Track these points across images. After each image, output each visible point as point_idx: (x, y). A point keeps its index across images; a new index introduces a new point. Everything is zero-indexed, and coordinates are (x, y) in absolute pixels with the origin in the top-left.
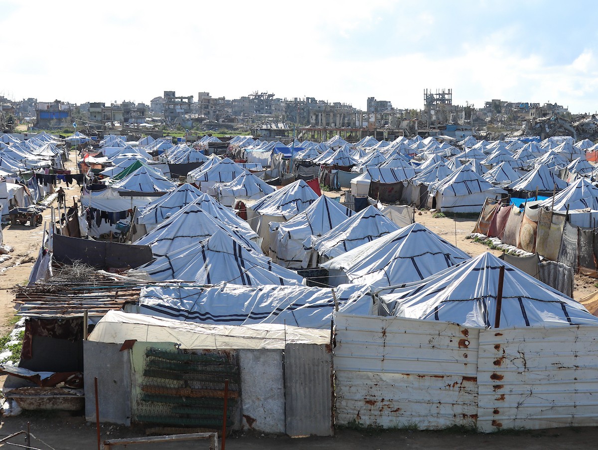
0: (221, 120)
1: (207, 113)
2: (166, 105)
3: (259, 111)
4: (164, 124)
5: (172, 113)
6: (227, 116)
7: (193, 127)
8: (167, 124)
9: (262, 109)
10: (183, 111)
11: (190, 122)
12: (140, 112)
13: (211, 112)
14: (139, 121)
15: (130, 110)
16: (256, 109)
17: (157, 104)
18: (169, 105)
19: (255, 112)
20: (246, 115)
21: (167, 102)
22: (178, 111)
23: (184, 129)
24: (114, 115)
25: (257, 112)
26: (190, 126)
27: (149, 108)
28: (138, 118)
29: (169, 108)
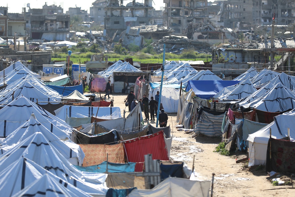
0: (196, 35)
1: (177, 23)
2: (108, 9)
3: (270, 19)
4: (95, 41)
5: (117, 23)
6: (207, 28)
7: (142, 46)
8: (99, 42)
9: (275, 15)
10: (135, 19)
11: (139, 39)
12: (62, 22)
13: (184, 21)
14: (60, 36)
15: (46, 20)
16: (264, 15)
17: (99, 9)
18: (112, 9)
19: (262, 20)
20: (245, 25)
21: (110, 5)
22: (127, 20)
23: (126, 51)
24: (10, 27)
25: (265, 21)
26: (138, 45)
27: (86, 16)
28: (57, 32)
29: (112, 15)
